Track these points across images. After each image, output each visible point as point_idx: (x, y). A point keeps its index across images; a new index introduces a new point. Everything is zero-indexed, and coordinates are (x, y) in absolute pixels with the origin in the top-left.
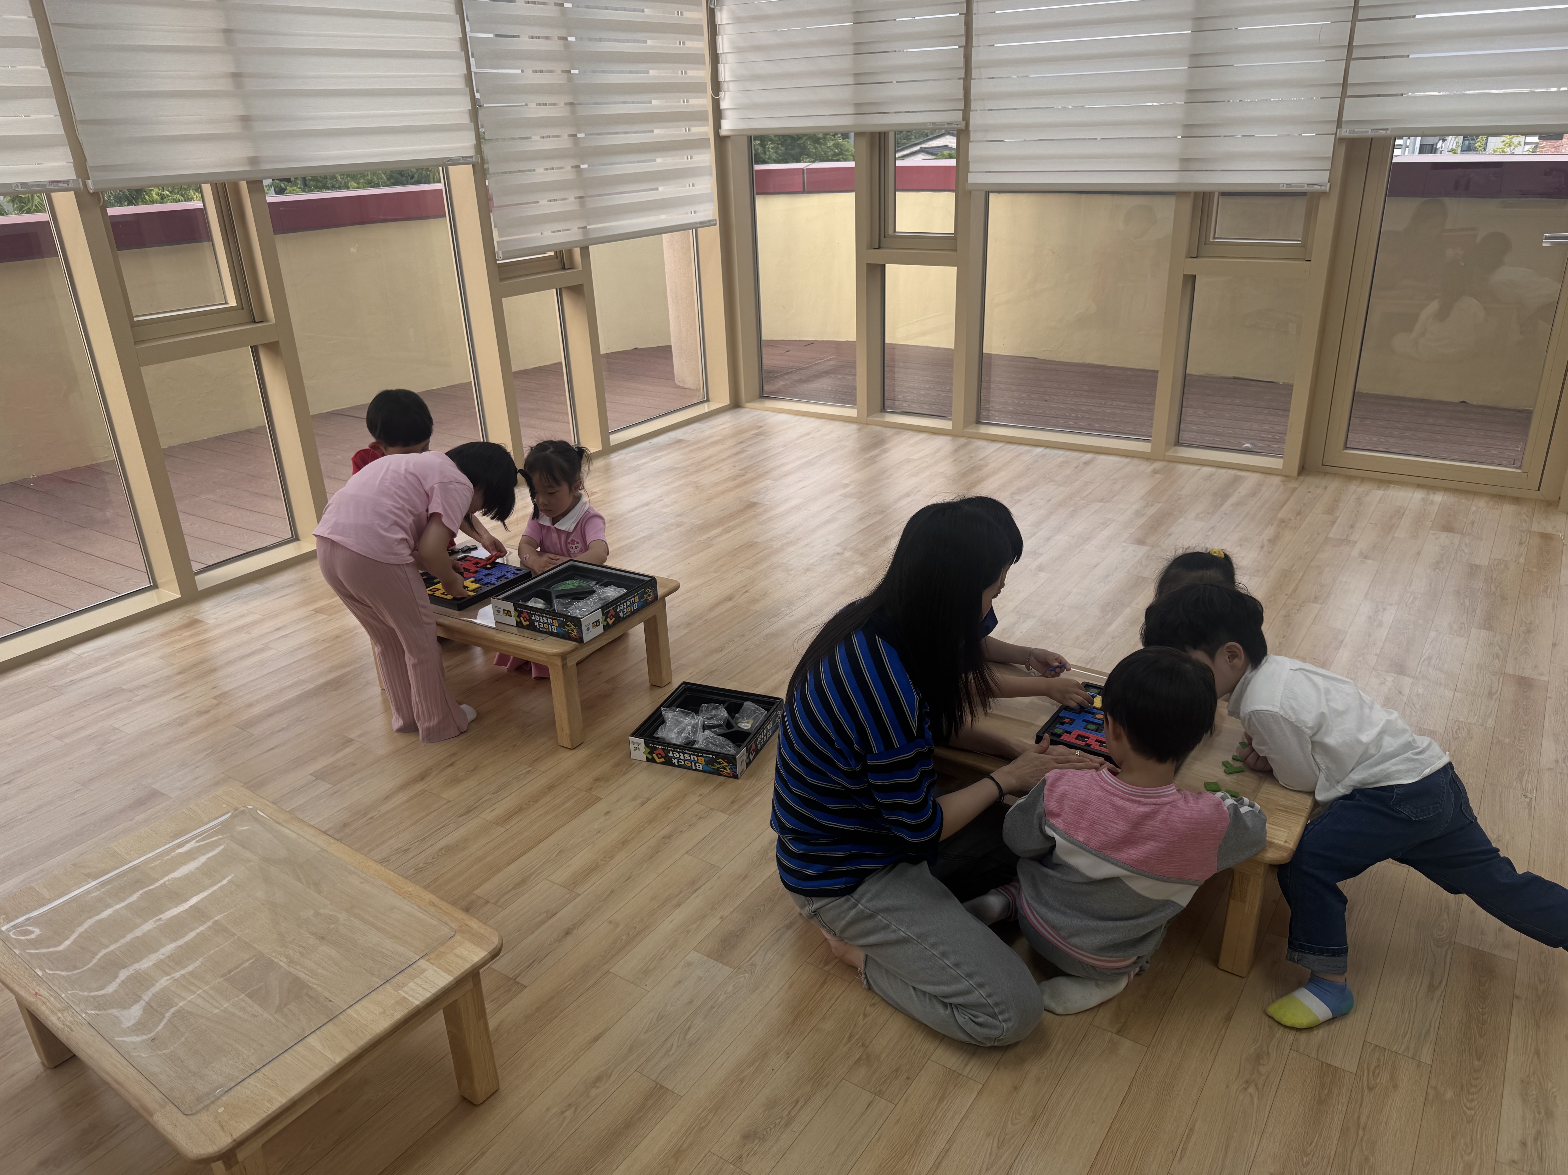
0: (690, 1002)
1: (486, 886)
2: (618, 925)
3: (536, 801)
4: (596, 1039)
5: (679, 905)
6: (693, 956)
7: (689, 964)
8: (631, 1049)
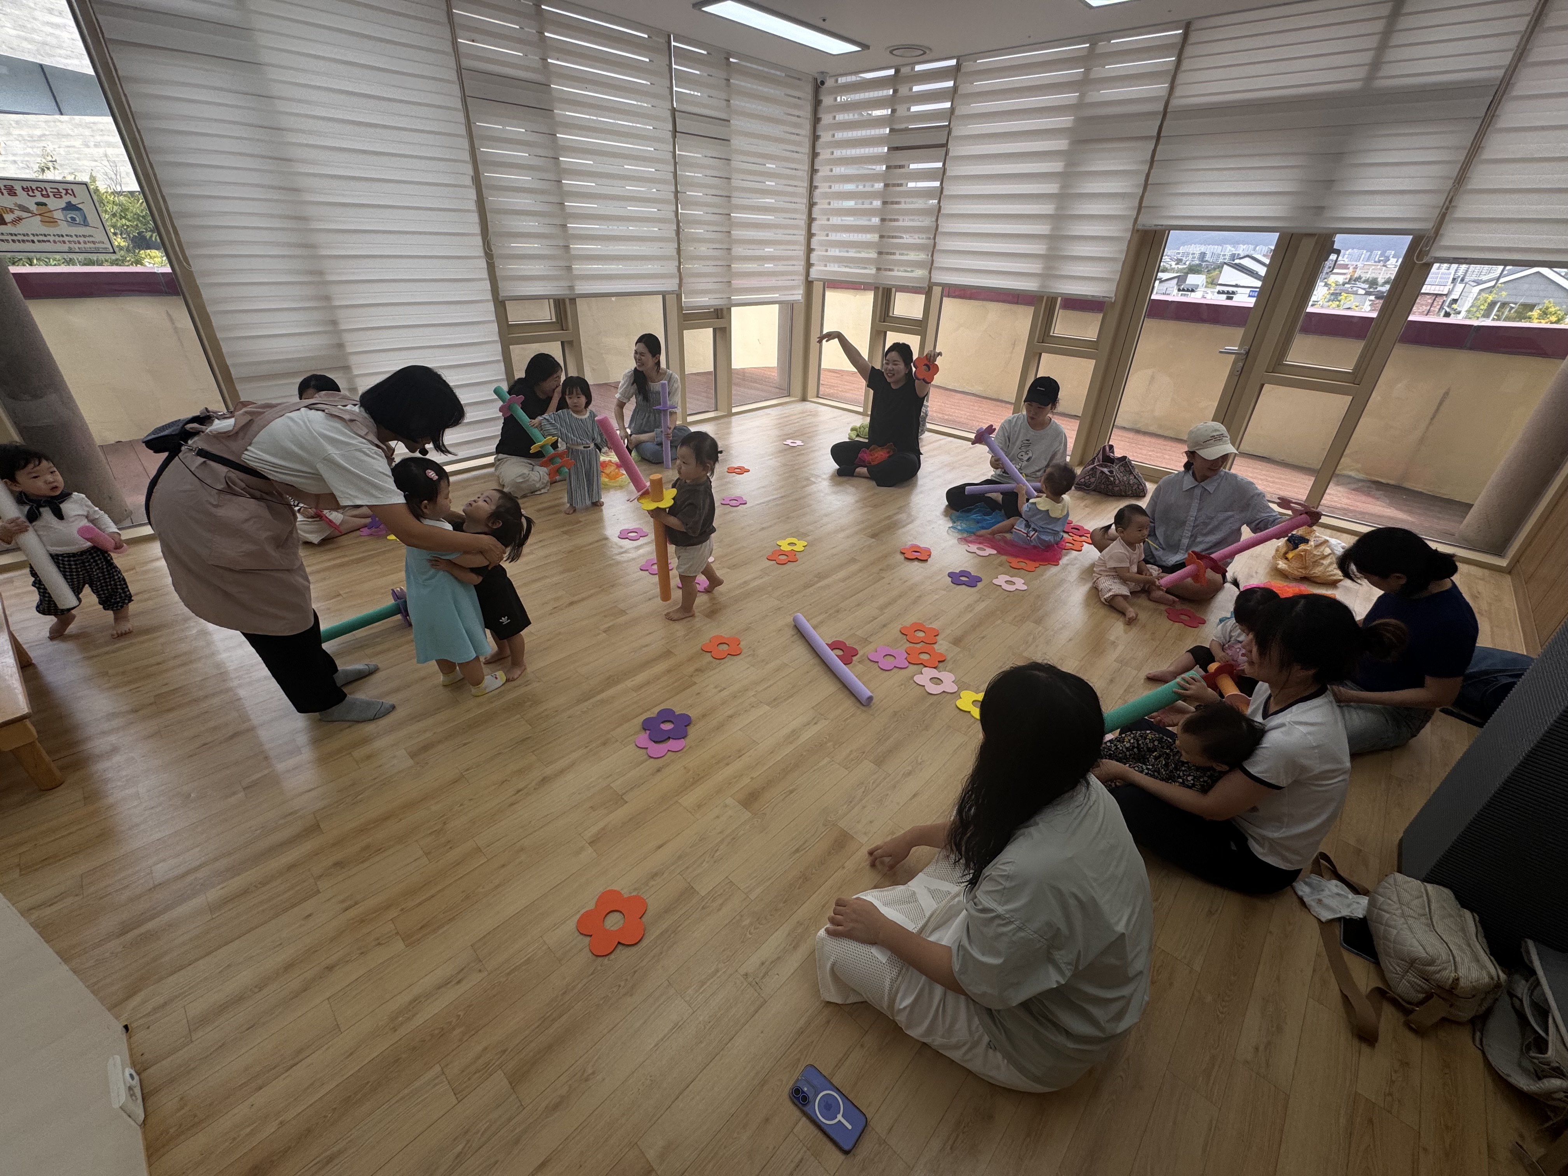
0: (720, 833)
1: (619, 730)
2: (689, 771)
3: (658, 679)
4: (660, 847)
5: (728, 764)
6: (730, 801)
7: (726, 806)
8: (680, 858)
